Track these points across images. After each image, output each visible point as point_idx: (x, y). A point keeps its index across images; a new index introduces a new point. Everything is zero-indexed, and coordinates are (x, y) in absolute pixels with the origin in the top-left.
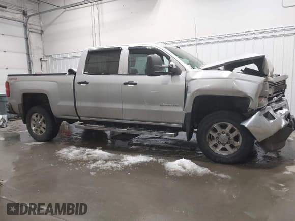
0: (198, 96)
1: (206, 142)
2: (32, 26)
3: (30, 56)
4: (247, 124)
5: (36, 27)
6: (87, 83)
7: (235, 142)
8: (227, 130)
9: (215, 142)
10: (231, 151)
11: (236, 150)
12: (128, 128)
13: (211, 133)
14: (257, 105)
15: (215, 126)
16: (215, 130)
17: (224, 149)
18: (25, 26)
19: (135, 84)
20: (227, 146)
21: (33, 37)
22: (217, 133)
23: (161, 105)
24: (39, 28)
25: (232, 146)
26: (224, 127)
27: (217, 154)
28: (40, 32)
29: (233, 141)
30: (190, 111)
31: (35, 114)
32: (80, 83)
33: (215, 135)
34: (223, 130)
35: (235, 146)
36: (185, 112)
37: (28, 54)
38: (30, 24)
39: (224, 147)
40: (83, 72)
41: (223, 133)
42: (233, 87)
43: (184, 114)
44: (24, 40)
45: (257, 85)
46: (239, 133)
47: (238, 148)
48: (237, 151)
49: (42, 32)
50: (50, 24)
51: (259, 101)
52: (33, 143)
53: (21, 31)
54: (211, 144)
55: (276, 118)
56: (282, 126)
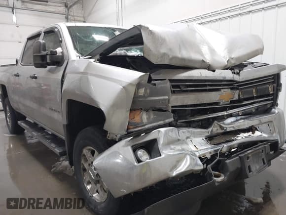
2: (75, 17)
6: (18, 76)
9: (88, 178)
15: (85, 151)
18: (67, 18)
20: (98, 188)
22: (88, 164)
23: (50, 109)
34: (92, 160)
35: (105, 189)
38: (72, 16)
40: (20, 62)
43: (63, 126)
55: (163, 156)
56: (174, 174)
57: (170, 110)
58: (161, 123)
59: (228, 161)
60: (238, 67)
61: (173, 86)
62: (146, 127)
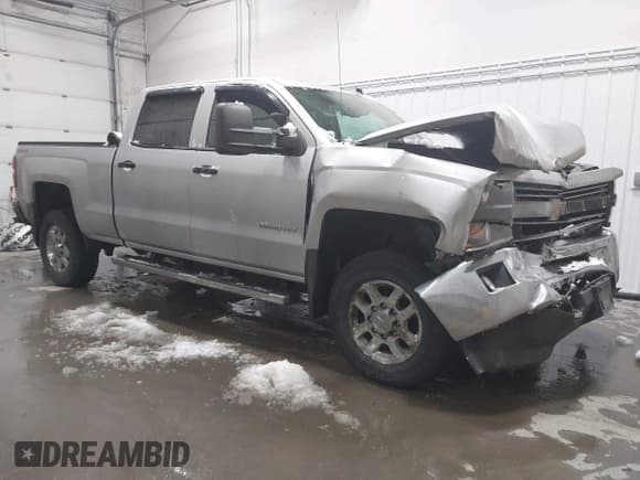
0: (331, 210)
1: (348, 326)
2: (127, 44)
3: (118, 106)
4: (425, 292)
5: (135, 47)
6: (132, 166)
7: (410, 335)
8: (392, 300)
9: (365, 328)
10: (400, 356)
11: (409, 355)
12: (201, 274)
13: (357, 303)
14: (465, 244)
15: (367, 287)
16: (366, 299)
17: (384, 348)
18: (111, 45)
19: (214, 172)
20: (391, 342)
21: (127, 68)
22: (370, 307)
23: (261, 226)
24: (142, 50)
25: (402, 344)
26: (386, 291)
27: (369, 358)
28: (142, 57)
29: (404, 330)
30: (316, 246)
31: (55, 227)
32: (121, 165)
33: (365, 310)
34: (383, 299)
35: (409, 343)
36: (305, 247)
37: (114, 103)
38: (122, 41)
39: (383, 342)
40: (130, 140)
41: (382, 306)
42: (401, 193)
43: (304, 253)
44: (106, 74)
45: (464, 189)
46: (417, 312)
47: (415, 349)
48: (411, 357)
49: (146, 59)
50: (163, 40)
51: (471, 233)
52: (42, 288)
53: (100, 53)
54: (357, 332)
55: (518, 283)
56: (535, 305)
57: (512, 223)
58: (503, 241)
59: (582, 293)
60: (566, 169)
61: (518, 192)
62: (491, 245)
